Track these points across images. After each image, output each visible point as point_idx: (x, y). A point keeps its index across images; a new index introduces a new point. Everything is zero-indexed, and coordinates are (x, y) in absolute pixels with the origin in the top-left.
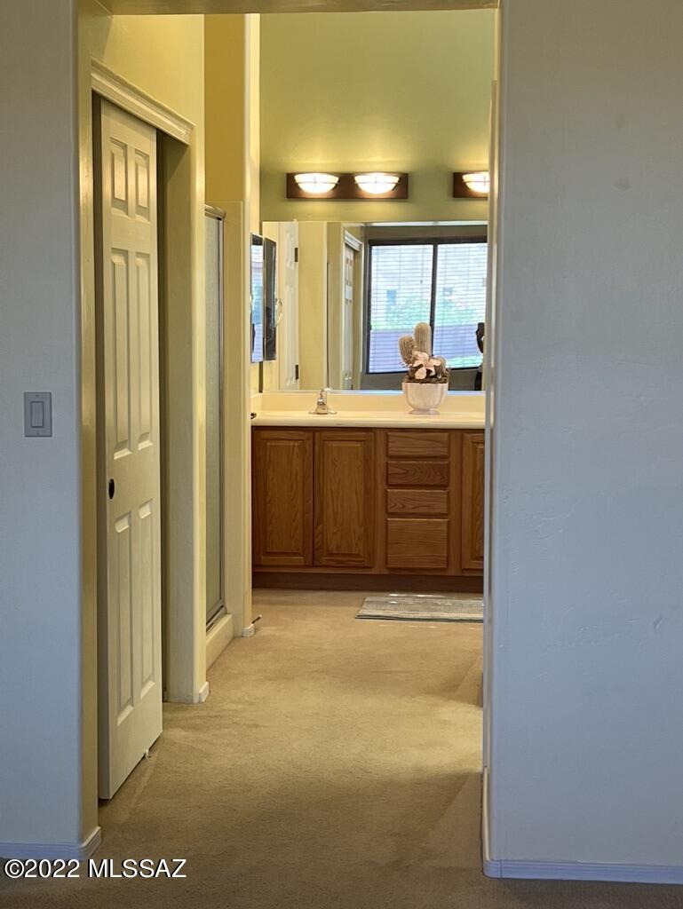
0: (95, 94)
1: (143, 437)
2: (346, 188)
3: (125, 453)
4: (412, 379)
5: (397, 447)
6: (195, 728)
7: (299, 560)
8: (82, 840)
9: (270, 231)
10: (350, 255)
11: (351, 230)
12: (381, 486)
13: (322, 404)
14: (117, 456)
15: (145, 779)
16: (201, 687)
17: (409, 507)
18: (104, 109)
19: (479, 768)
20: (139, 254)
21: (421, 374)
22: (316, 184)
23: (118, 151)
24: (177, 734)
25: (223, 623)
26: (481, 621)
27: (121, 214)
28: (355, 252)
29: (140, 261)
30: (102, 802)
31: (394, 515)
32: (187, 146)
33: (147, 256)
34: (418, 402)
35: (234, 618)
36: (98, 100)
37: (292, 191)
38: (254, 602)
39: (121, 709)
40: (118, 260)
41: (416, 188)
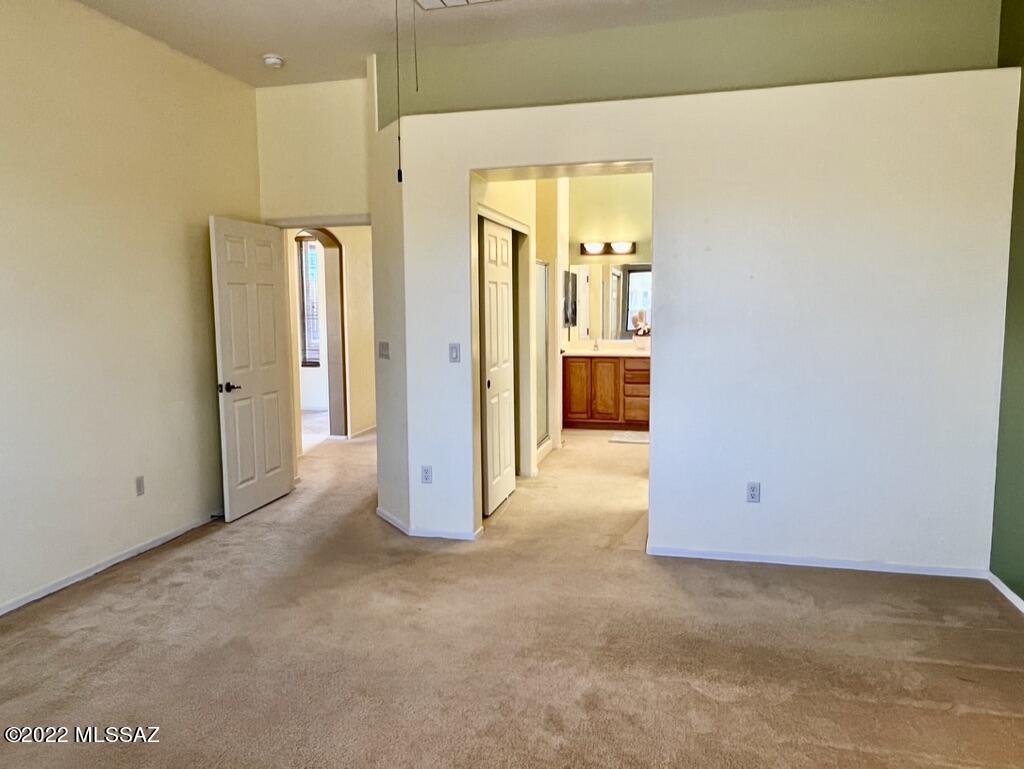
0: (479, 216)
1: (505, 362)
2: (608, 249)
3: (496, 368)
4: (637, 334)
5: (630, 365)
6: (530, 487)
7: (585, 416)
8: (475, 531)
9: (573, 270)
10: (615, 278)
11: (616, 267)
12: (622, 384)
13: (596, 346)
14: (492, 370)
15: (505, 509)
16: (534, 470)
17: (635, 393)
18: (485, 222)
19: (646, 508)
20: (503, 283)
21: (641, 332)
22: (594, 247)
23: (493, 239)
24: (522, 490)
25: (547, 444)
26: (648, 443)
27: (493, 266)
28: (619, 277)
29: (504, 286)
30: (485, 517)
31: (628, 396)
32: (526, 235)
33: (507, 284)
34: (640, 345)
35: (554, 441)
36: (481, 219)
37: (583, 250)
38: (562, 434)
39: (494, 478)
40: (493, 287)
41: (639, 248)
